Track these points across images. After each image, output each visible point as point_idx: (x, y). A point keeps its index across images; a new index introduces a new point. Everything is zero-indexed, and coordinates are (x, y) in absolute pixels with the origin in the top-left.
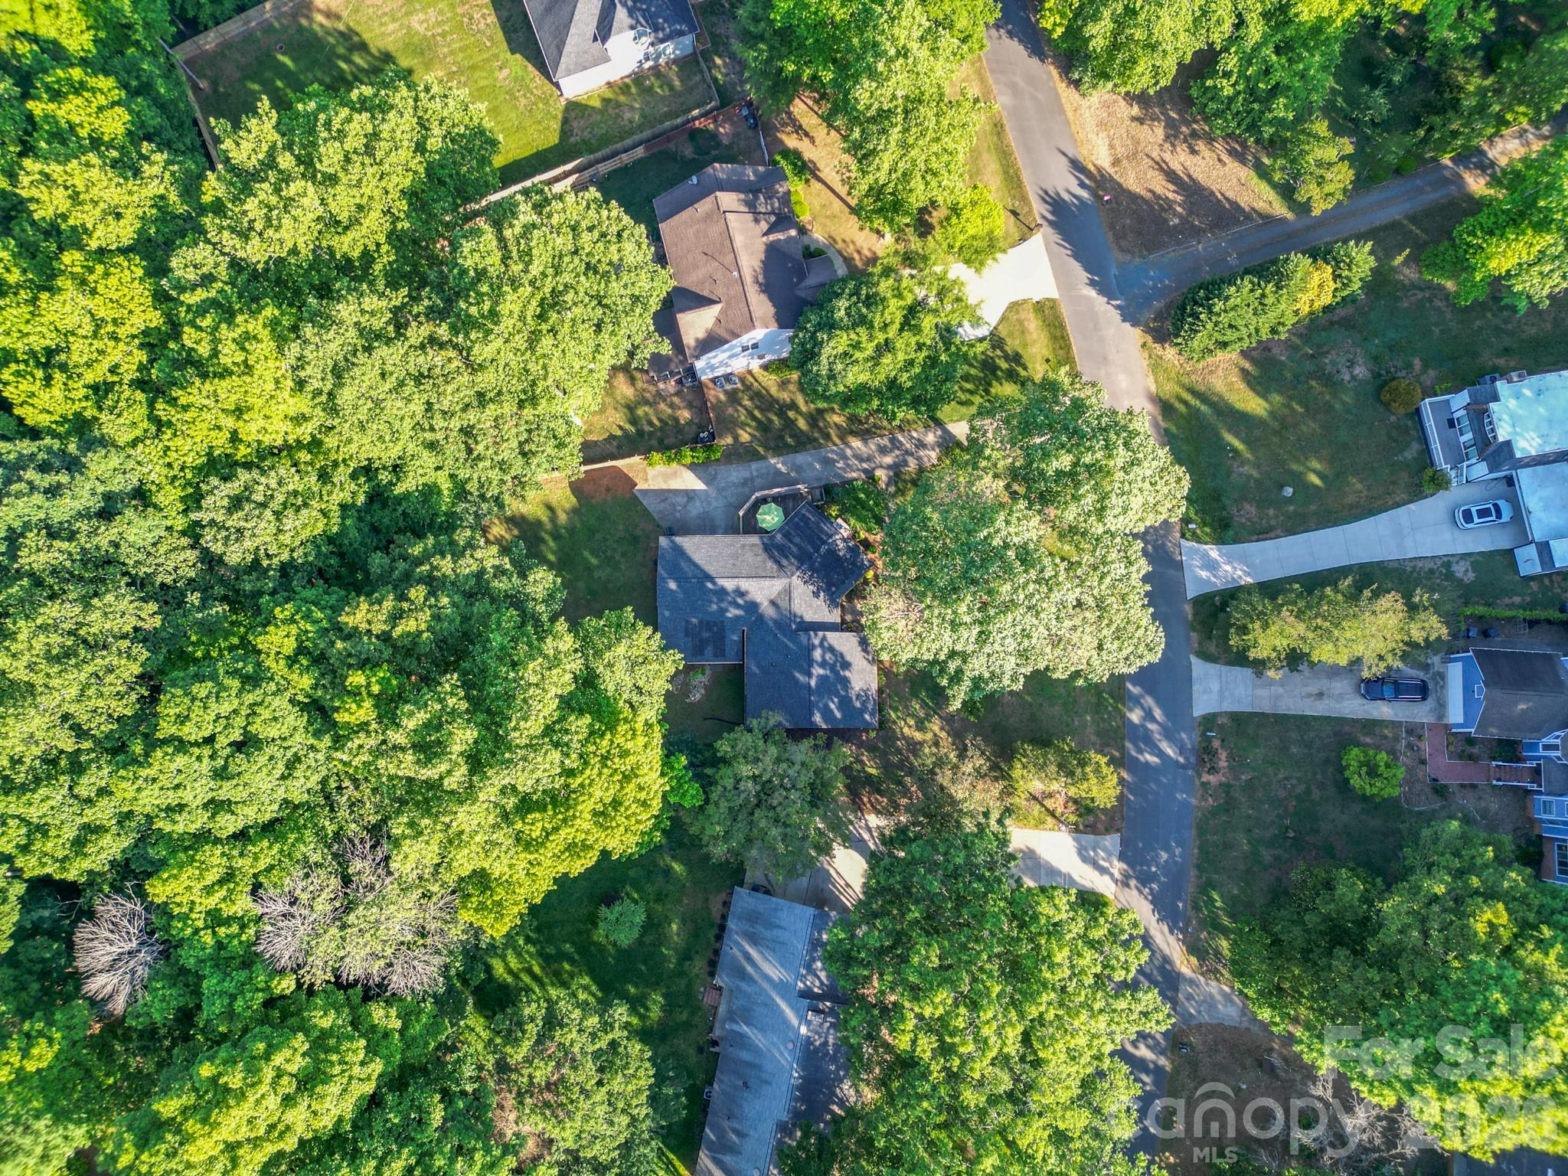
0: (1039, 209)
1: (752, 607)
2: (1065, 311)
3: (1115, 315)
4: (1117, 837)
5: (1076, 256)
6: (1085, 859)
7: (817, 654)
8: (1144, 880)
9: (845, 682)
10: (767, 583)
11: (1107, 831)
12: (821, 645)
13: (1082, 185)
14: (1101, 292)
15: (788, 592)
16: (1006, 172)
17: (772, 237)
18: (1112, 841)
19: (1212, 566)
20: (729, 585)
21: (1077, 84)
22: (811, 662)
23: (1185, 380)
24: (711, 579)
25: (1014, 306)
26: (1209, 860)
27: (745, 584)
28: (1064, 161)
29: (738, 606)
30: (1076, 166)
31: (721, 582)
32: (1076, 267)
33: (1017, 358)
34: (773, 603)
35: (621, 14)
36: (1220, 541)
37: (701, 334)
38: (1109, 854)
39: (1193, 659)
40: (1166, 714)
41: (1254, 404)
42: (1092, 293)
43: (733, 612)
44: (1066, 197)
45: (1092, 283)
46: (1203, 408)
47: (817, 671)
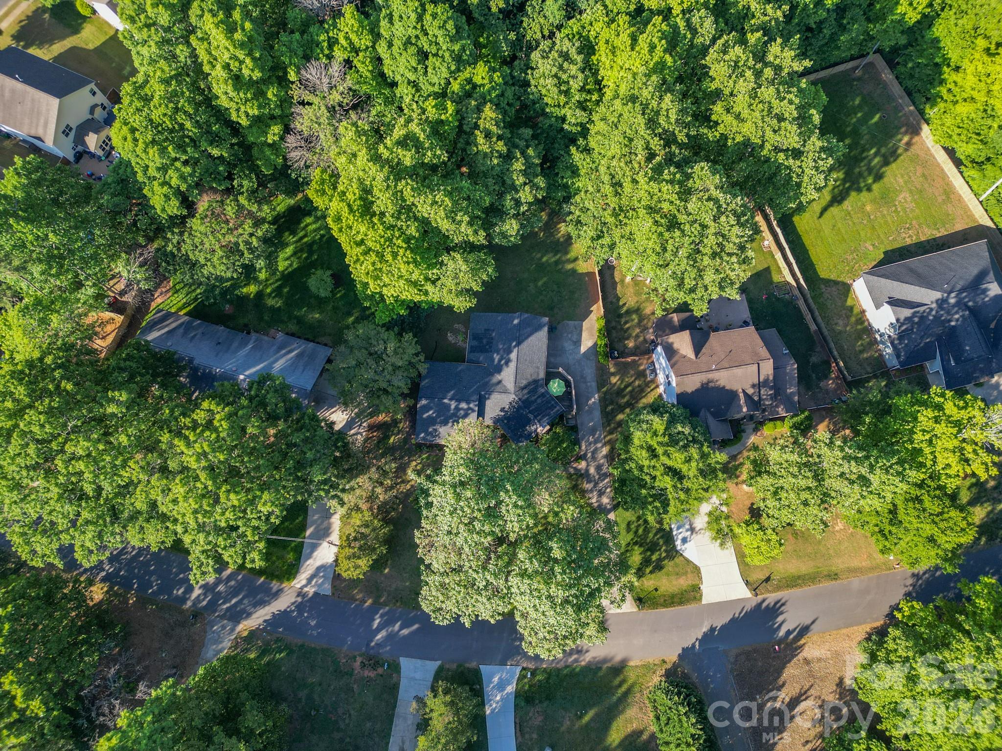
0: (771, 598)
1: (499, 370)
2: (691, 607)
3: (688, 643)
4: (329, 593)
5: (733, 621)
6: (319, 569)
7: (464, 405)
8: (300, 607)
9: (445, 423)
10: (512, 379)
11: (334, 586)
12: (469, 409)
13: (789, 633)
14: (705, 635)
15: (505, 391)
16: (799, 577)
17: (741, 395)
18: (327, 589)
19: (501, 686)
20: (513, 356)
21: (868, 639)
22: (459, 401)
23: (636, 689)
24: (519, 344)
25: (697, 570)
26: (305, 654)
27: (512, 365)
28: (808, 622)
29: (500, 361)
30: (804, 630)
31: (515, 350)
32: (724, 619)
33: (659, 567)
34: (500, 382)
35: (907, 313)
36: (518, 694)
37: (676, 346)
38: (320, 586)
39: (439, 663)
40: (405, 637)
41: (616, 735)
42: (705, 629)
43: (496, 357)
44: (780, 619)
45: (712, 629)
46: (615, 698)
47: (453, 405)
